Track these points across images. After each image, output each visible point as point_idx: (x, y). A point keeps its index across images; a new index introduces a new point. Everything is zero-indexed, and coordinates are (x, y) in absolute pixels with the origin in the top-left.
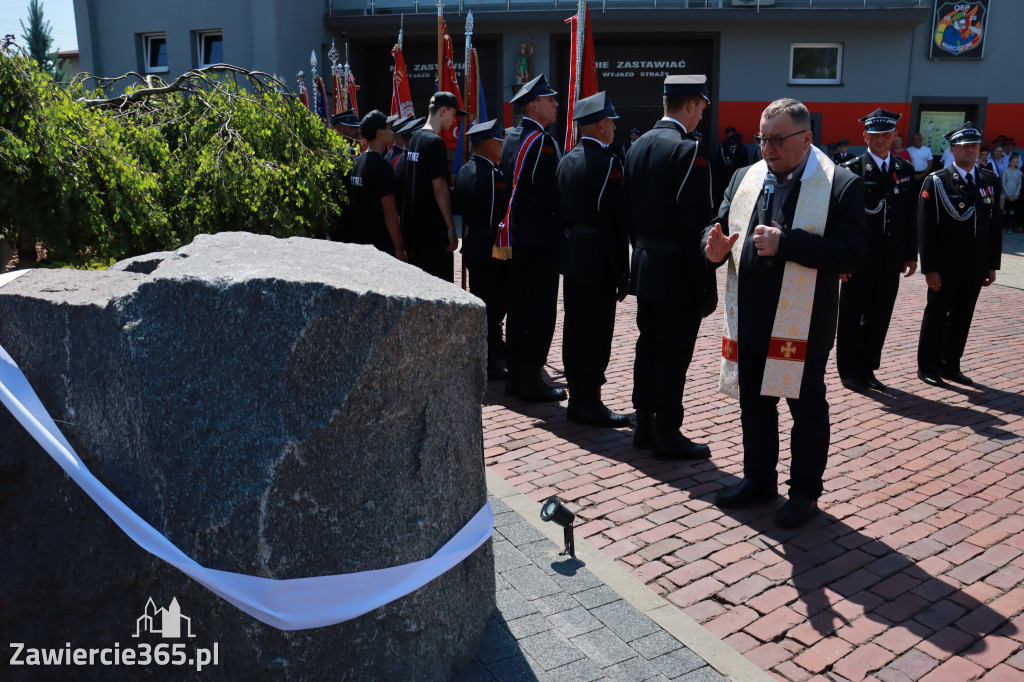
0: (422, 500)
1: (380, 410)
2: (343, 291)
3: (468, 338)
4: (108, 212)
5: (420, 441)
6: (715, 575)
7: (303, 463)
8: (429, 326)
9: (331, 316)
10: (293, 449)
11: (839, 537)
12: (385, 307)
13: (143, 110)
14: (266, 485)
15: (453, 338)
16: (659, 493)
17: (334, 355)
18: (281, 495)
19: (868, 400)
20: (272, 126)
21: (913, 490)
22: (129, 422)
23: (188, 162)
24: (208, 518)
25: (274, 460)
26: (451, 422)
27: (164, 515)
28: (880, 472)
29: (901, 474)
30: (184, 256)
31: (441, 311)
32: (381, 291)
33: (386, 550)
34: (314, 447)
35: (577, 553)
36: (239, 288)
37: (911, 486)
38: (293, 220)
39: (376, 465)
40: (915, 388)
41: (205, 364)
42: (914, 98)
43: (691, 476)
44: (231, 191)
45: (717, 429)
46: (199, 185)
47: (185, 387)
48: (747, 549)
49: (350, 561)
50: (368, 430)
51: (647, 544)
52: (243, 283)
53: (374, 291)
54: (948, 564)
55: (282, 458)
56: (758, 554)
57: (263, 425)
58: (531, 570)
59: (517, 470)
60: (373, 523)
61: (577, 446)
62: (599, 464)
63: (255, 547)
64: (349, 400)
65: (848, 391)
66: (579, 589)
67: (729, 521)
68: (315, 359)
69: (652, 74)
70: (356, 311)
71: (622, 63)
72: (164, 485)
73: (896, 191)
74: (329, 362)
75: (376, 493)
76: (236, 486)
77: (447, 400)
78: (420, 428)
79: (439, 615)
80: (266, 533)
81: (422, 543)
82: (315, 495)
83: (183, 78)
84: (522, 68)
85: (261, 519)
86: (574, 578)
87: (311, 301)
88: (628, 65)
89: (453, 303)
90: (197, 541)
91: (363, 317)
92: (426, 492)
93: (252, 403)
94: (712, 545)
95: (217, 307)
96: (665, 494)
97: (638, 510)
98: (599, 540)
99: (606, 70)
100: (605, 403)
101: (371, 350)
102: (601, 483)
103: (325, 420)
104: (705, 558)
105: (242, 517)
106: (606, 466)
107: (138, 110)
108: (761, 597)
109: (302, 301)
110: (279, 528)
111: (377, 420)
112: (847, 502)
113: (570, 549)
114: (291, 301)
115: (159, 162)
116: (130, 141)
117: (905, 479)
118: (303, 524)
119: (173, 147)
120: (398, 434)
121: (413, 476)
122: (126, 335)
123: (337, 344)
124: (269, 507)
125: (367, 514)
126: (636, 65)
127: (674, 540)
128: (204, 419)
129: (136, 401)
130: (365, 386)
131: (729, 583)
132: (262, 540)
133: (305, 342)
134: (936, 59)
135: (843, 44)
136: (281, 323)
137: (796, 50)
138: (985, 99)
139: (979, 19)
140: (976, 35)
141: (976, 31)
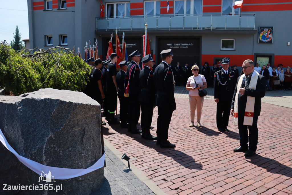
0: (83, 149)
1: (73, 128)
2: (64, 101)
3: (96, 113)
4: (26, 83)
5: (83, 136)
6: (166, 174)
7: (54, 139)
8: (84, 110)
9: (61, 106)
10: (51, 135)
12: (73, 105)
13: (38, 58)
14: (45, 143)
15: (91, 112)
16: (159, 155)
17: (62, 115)
18: (48, 145)
20: (70, 62)
21: (225, 156)
22: (18, 129)
23: (48, 71)
24: (32, 150)
25: (47, 137)
26: (92, 132)
28: (218, 151)
29: (224, 152)
30: (34, 93)
31: (87, 106)
32: (72, 102)
33: (74, 160)
34: (57, 135)
35: (131, 168)
38: (74, 86)
39: (72, 140)
41: (34, 116)
42: (255, 54)
43: (168, 152)
44: (58, 78)
45: (180, 141)
46: (50, 77)
47: (30, 121)
48: (176, 169)
50: (70, 132)
51: (151, 167)
52: (43, 99)
53: (71, 101)
54: (226, 173)
55: (49, 137)
56: (179, 170)
57: (45, 130)
58: (118, 171)
59: (125, 150)
60: (71, 153)
61: (142, 144)
62: (146, 148)
63: (42, 157)
64: (65, 125)
66: (128, 175)
67: (175, 162)
68: (58, 116)
69: (183, 47)
70: (66, 106)
71: (175, 44)
73: (230, 79)
74: (60, 117)
75: (72, 147)
76: (39, 143)
77: (90, 127)
78: (83, 133)
79: (88, 177)
80: (44, 153)
81: (83, 159)
82: (57, 146)
83: (48, 50)
85: (43, 150)
86: (128, 173)
87: (57, 103)
88: (177, 44)
89: (90, 105)
90: (30, 155)
91: (68, 107)
92: (85, 148)
93: (43, 125)
94: (168, 168)
95: (37, 104)
97: (152, 159)
98: (140, 166)
99: (171, 46)
100: (152, 134)
101: (70, 114)
102: (145, 153)
103: (59, 129)
104: (165, 170)
105: (40, 150)
107: (37, 58)
108: (175, 179)
109: (55, 103)
110: (47, 153)
111: (72, 130)
112: (207, 158)
113: (129, 168)
114: (52, 103)
115: (41, 71)
116: (34, 65)
117: (224, 153)
118: (53, 152)
119: (45, 67)
120: (78, 134)
121: (81, 144)
122: (18, 110)
123: (62, 113)
124: (45, 148)
125: (69, 151)
126: (179, 45)
127: (159, 166)
128: (33, 129)
129: (19, 124)
130: (69, 122)
131: (169, 176)
132: (44, 155)
133: (55, 112)
134: (260, 43)
135: (235, 39)
136: (50, 108)
137: (222, 41)
138: (274, 54)
139: (271, 33)
140: (270, 37)
141: (270, 36)
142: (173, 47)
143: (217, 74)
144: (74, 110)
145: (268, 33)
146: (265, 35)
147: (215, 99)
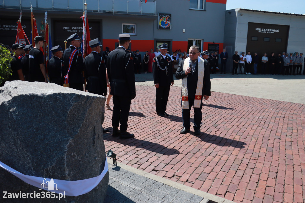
0: (96, 152)
1: (87, 128)
2: (81, 95)
3: (102, 107)
5: (94, 136)
6: (151, 165)
7: (73, 145)
8: (98, 104)
9: (78, 102)
10: (71, 141)
11: (175, 151)
12: (90, 99)
14: (65, 152)
17: (78, 113)
18: (69, 154)
19: (166, 118)
24: (48, 165)
25: (67, 144)
26: (99, 130)
27: (32, 166)
28: (177, 135)
31: (100, 100)
33: (91, 167)
34: (75, 140)
35: (117, 165)
36: (50, 96)
37: (186, 137)
39: (87, 143)
40: (176, 114)
41: (39, 119)
42: (155, 39)
43: (132, 142)
45: (132, 130)
47: (34, 127)
48: (155, 158)
49: (85, 171)
50: (85, 134)
51: (130, 161)
52: (51, 95)
53: (87, 95)
54: (201, 153)
55: (69, 144)
56: (159, 158)
57: (61, 135)
60: (88, 160)
63: (64, 170)
64: (82, 126)
65: (160, 117)
66: (123, 173)
67: (148, 151)
68: (74, 115)
70: (84, 101)
71: (73, 28)
72: (31, 157)
73: (169, 64)
74: (77, 115)
75: (87, 151)
76: (56, 154)
77: (98, 124)
78: (94, 132)
80: (67, 165)
81: (97, 164)
82: (76, 153)
84: (42, 28)
85: (65, 162)
86: (120, 171)
87: (73, 98)
88: (75, 28)
90: (45, 172)
91: (85, 103)
92: (96, 150)
93: (57, 129)
95: (43, 102)
96: (128, 148)
99: (68, 30)
102: (109, 147)
103: (77, 132)
104: (147, 161)
105: (59, 162)
106: (109, 143)
108: (164, 168)
109: (70, 99)
110: (69, 164)
111: (87, 130)
112: (173, 143)
113: (116, 165)
114: (67, 99)
118: (74, 162)
120: (90, 134)
121: (94, 146)
122: (11, 113)
123: (79, 110)
124: (67, 158)
125: (87, 157)
126: (78, 28)
127: (137, 158)
128: (42, 136)
129: (17, 133)
130: (85, 122)
131: (156, 166)
132: (66, 168)
133: (71, 110)
134: (160, 29)
135: (136, 24)
136: (64, 105)
137: (124, 25)
138: (172, 40)
139: (169, 20)
140: (169, 24)
141: (168, 22)
142: (70, 31)
143: (156, 59)
144: (90, 105)
145: (166, 19)
146: (164, 21)
147: (156, 85)
